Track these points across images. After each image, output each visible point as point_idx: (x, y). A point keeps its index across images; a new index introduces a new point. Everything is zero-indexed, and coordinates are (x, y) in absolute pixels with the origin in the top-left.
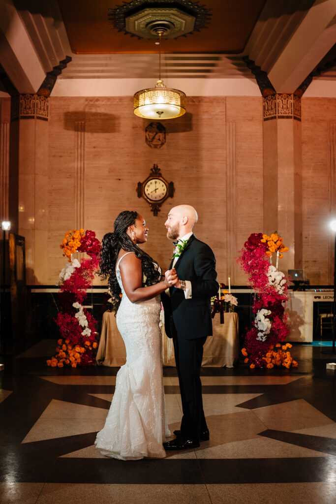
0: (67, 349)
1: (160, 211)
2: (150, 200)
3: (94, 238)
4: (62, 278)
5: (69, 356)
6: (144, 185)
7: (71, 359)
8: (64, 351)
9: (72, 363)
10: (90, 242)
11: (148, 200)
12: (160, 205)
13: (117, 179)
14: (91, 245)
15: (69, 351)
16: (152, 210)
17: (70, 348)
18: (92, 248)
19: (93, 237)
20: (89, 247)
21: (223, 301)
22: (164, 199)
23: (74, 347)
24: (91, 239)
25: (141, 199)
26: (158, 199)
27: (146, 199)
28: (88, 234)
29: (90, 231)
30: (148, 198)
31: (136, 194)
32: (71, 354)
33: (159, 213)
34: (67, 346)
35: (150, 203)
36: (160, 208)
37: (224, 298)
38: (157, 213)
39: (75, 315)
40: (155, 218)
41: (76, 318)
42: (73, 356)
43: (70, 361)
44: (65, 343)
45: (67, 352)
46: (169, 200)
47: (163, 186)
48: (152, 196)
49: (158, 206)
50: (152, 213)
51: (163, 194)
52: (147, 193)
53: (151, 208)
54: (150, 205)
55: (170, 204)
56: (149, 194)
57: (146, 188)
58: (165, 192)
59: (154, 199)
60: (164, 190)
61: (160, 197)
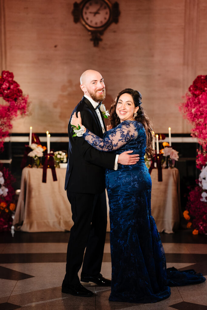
1: (101, 40)
2: (90, 26)
3: (12, 80)
6: (81, 7)
10: (7, 85)
11: (87, 26)
12: (102, 33)
14: (9, 88)
16: (91, 40)
18: (10, 92)
19: (10, 79)
20: (6, 92)
21: (161, 155)
22: (106, 26)
24: (9, 82)
25: (78, 26)
26: (99, 25)
27: (84, 26)
28: (5, 76)
29: (8, 72)
30: (87, 24)
31: (72, 18)
33: (100, 43)
35: (89, 31)
36: (102, 37)
37: (163, 151)
38: (98, 43)
40: (95, 49)
46: (113, 26)
47: (105, 8)
48: (91, 22)
49: (99, 35)
50: (92, 43)
51: (105, 18)
52: (85, 17)
53: (90, 37)
54: (90, 33)
55: (115, 32)
56: (87, 19)
57: (84, 10)
58: (107, 17)
59: (95, 26)
60: (107, 13)
61: (101, 22)
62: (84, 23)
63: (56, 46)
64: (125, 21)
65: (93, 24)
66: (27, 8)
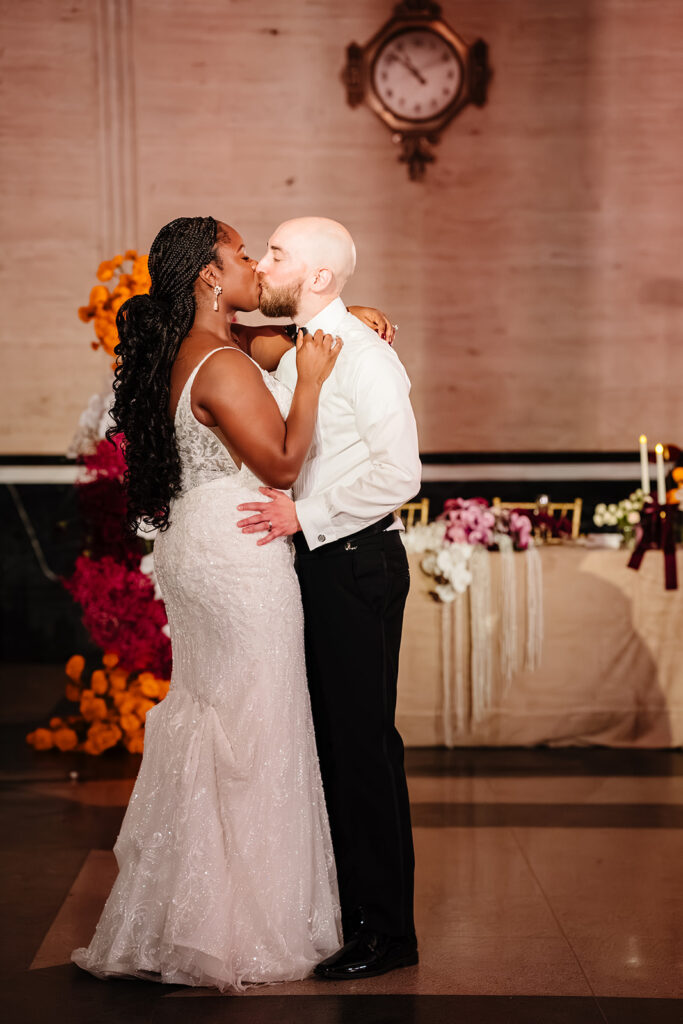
0: (110, 686)
1: (431, 159)
2: (397, 117)
4: (91, 431)
5: (118, 713)
6: (370, 55)
7: (125, 723)
8: (98, 696)
9: (130, 739)
11: (388, 117)
12: (434, 137)
13: (264, 31)
15: (118, 697)
16: (402, 159)
17: (119, 682)
21: (675, 508)
22: (449, 114)
23: (132, 679)
25: (360, 115)
26: (426, 112)
27: (378, 116)
30: (387, 109)
31: (340, 92)
32: (126, 707)
33: (429, 168)
34: (107, 677)
35: (394, 131)
36: (435, 151)
38: (423, 170)
39: (139, 563)
40: (414, 189)
41: (144, 576)
42: (134, 712)
43: (123, 732)
44: (102, 667)
45: (108, 699)
46: (470, 115)
47: (445, 58)
48: (402, 102)
49: (425, 143)
50: (403, 169)
51: (446, 92)
52: (382, 87)
53: (399, 151)
54: (397, 138)
55: (475, 132)
56: (390, 93)
57: (380, 67)
58: (453, 85)
59: (413, 115)
60: (450, 75)
61: (434, 103)
62: (378, 107)
63: (290, 182)
64: (508, 98)
65: (408, 111)
66: (201, 65)
